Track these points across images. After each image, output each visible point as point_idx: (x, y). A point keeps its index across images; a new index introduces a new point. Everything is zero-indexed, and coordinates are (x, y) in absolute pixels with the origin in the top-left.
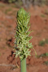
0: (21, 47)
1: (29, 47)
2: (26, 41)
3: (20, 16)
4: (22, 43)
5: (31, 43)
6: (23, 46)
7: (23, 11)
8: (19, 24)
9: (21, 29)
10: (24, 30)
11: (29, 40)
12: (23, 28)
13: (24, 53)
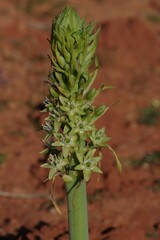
0: (68, 144)
1: (96, 142)
2: (85, 122)
3: (60, 35)
4: (70, 129)
5: (103, 130)
6: (73, 139)
8: (57, 63)
9: (66, 80)
10: (77, 86)
11: (96, 119)
12: (71, 77)
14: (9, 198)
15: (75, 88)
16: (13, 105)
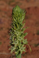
0: (16, 43)
1: (24, 43)
2: (21, 37)
3: (15, 13)
4: (17, 39)
5: (26, 40)
6: (18, 42)
7: (18, 9)
8: (14, 21)
9: (16, 26)
10: (19, 27)
12: (18, 25)
13: (19, 49)
14: (2, 54)
15: (19, 28)
16: (4, 29)
